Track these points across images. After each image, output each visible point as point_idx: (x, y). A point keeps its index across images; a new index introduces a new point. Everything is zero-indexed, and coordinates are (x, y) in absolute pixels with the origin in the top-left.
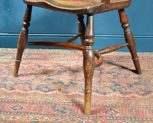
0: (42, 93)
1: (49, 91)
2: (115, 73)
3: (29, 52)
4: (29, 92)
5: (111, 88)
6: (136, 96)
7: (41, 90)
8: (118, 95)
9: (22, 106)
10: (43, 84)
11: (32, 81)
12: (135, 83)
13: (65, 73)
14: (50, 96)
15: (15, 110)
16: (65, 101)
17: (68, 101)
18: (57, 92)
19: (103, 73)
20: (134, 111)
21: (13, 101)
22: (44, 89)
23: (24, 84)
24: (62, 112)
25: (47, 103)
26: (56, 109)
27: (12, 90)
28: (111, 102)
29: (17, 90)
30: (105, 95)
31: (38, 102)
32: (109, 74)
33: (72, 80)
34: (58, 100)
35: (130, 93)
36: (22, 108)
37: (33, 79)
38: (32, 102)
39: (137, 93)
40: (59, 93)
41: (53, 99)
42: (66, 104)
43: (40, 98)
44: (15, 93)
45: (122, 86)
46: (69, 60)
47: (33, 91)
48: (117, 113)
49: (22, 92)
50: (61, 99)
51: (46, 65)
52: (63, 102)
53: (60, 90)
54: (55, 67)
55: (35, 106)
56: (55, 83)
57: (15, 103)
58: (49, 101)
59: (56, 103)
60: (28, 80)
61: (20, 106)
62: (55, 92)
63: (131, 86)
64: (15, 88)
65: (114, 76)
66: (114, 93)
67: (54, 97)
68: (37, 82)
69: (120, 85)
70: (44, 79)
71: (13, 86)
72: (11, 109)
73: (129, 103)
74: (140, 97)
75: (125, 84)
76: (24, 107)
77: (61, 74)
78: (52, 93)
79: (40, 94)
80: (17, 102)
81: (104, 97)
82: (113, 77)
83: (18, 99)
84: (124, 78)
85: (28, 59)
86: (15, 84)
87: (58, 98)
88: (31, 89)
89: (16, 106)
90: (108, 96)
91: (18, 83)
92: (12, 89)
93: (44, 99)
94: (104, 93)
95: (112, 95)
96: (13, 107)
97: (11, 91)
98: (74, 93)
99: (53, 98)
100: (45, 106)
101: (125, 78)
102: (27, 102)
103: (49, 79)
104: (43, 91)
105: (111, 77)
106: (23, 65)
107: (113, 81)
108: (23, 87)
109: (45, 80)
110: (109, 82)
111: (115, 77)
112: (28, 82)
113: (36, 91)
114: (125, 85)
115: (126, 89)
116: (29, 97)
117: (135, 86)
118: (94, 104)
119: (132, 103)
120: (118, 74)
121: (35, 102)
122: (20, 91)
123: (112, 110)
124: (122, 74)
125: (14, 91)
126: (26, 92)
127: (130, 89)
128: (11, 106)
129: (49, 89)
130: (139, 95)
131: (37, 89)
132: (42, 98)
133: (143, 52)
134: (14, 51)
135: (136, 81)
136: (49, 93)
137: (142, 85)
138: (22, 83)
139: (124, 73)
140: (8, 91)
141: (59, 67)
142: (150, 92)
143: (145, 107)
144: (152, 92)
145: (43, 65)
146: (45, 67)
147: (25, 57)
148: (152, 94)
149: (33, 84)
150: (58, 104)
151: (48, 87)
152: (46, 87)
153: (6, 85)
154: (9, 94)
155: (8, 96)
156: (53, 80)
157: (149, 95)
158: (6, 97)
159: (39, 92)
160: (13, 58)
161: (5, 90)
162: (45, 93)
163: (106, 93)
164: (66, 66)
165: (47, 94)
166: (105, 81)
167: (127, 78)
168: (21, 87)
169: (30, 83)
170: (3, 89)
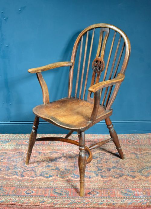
0: (45, 179)
1: (49, 177)
2: (98, 158)
4: (35, 178)
5: (95, 172)
6: (112, 179)
7: (44, 176)
8: (99, 179)
10: (44, 170)
11: (36, 168)
12: (113, 167)
13: (60, 159)
14: (51, 181)
15: (28, 194)
16: (61, 185)
17: (64, 185)
18: (55, 178)
20: (109, 192)
21: (25, 187)
22: (46, 175)
24: (60, 194)
25: (49, 187)
26: (56, 192)
28: (94, 185)
29: (26, 177)
30: (90, 179)
31: (43, 187)
33: (66, 166)
34: (57, 185)
35: (108, 177)
36: (32, 192)
37: (36, 166)
38: (38, 187)
39: (113, 177)
40: (57, 179)
42: (63, 187)
43: (44, 183)
44: (25, 180)
45: (103, 170)
46: (62, 146)
47: (38, 178)
48: (98, 193)
49: (30, 178)
50: (59, 184)
51: (44, 152)
53: (57, 176)
54: (52, 154)
55: (41, 190)
56: (53, 169)
57: (27, 188)
58: (50, 185)
59: (56, 187)
60: (33, 167)
61: (31, 190)
62: (54, 177)
63: (110, 170)
64: (25, 175)
65: (98, 160)
66: (97, 178)
67: (54, 182)
68: (40, 169)
69: (101, 170)
70: (44, 166)
71: (22, 173)
72: (25, 193)
75: (105, 168)
76: (34, 191)
77: (58, 161)
78: (52, 178)
79: (43, 180)
80: (28, 187)
81: (89, 181)
82: (97, 162)
83: (29, 185)
84: (105, 163)
86: (24, 171)
87: (57, 183)
88: (36, 176)
89: (28, 190)
90: (92, 179)
91: (26, 170)
92: (22, 176)
93: (47, 184)
94: (89, 177)
95: (95, 179)
96: (26, 191)
97: (22, 178)
98: (68, 178)
99: (53, 183)
100: (48, 190)
101: (106, 162)
103: (49, 166)
104: (45, 177)
105: (96, 162)
107: (97, 165)
108: (30, 174)
109: (46, 167)
110: (93, 167)
111: (98, 162)
112: (33, 169)
113: (40, 177)
114: (106, 170)
115: (106, 173)
116: (35, 182)
117: (112, 170)
119: (109, 185)
120: (101, 159)
121: (40, 187)
122: (28, 178)
123: (94, 191)
124: (104, 159)
125: (24, 178)
126: (33, 179)
127: (109, 173)
129: (49, 175)
130: (115, 178)
131: (41, 175)
132: (45, 184)
133: (124, 134)
134: (16, 136)
135: (114, 165)
136: (49, 179)
137: (118, 169)
138: (29, 171)
140: (20, 178)
141: (55, 154)
142: (122, 175)
143: (117, 188)
144: (124, 175)
145: (43, 151)
146: (44, 153)
147: (26, 143)
148: (124, 177)
149: (37, 171)
150: (57, 188)
151: (49, 173)
152: (47, 174)
153: (17, 173)
154: (21, 181)
155: (20, 182)
156: (52, 167)
157: (122, 178)
158: (19, 184)
159: (42, 178)
160: (17, 145)
161: (18, 177)
162: (47, 179)
163: (91, 177)
164: (61, 152)
165: (48, 180)
166: (91, 166)
167: (107, 163)
168: (28, 174)
169: (35, 170)
170: (16, 176)
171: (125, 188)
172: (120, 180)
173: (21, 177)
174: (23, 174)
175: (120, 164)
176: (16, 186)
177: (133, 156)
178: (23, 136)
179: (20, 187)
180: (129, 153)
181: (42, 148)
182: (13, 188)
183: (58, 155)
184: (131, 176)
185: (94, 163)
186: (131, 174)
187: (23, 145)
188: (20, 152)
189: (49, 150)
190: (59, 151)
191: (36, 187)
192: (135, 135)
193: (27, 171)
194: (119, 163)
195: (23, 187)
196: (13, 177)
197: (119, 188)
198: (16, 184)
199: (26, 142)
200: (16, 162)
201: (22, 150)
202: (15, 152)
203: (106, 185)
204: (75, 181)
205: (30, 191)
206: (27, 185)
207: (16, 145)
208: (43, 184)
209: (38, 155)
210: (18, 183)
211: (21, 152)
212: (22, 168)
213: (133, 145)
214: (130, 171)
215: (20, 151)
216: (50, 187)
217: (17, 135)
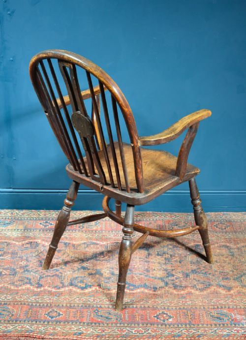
0: (79, 291)
1: (86, 288)
2: (166, 255)
3: (45, 215)
4: (62, 290)
5: (162, 279)
6: (193, 291)
7: (76, 286)
8: (171, 290)
9: (58, 312)
10: (77, 276)
11: (61, 271)
12: (193, 271)
13: (102, 256)
14: (89, 294)
15: (52, 318)
17: (111, 303)
18: (96, 289)
19: (152, 255)
20: (189, 315)
21: (46, 305)
22: (79, 284)
23: (52, 276)
24: (107, 318)
25: (87, 306)
26: (100, 314)
27: (40, 288)
28: (163, 302)
29: (46, 288)
30: (154, 291)
31: (76, 305)
32: (159, 257)
34: (100, 302)
35: (186, 287)
36: (59, 315)
37: (61, 268)
38: (68, 305)
39: (194, 287)
40: (99, 290)
41: (94, 300)
42: (110, 306)
43: (78, 299)
44: (44, 292)
45: (175, 277)
46: (104, 232)
47: (67, 289)
48: (170, 317)
49: (54, 290)
50: (103, 300)
51: (74, 243)
52: (107, 304)
53: (99, 286)
54: (87, 246)
55: (74, 310)
56: (92, 274)
57: (50, 308)
58: (89, 303)
59: (98, 306)
60: (57, 270)
62: (94, 288)
63: (187, 276)
64: (43, 283)
65: (166, 259)
66: (167, 288)
67: (94, 296)
68: (69, 273)
69: (173, 276)
70: (76, 269)
71: (39, 280)
72: (46, 316)
73: (184, 303)
74: (197, 292)
76: (61, 313)
77: (98, 259)
78: (90, 290)
79: (76, 293)
81: (154, 294)
83: (51, 301)
84: (178, 264)
85: (47, 231)
86: (41, 278)
87: (100, 299)
88: (64, 286)
89: (51, 312)
90: (159, 292)
91: (44, 276)
92: (40, 286)
93: (83, 300)
94: (154, 288)
95: (163, 291)
96: (49, 313)
97: (39, 290)
99: (93, 298)
100: (85, 310)
101: (180, 262)
102: (63, 306)
103: (84, 268)
104: (79, 288)
105: (162, 262)
106: (43, 243)
107: (165, 267)
108: (53, 282)
109: (79, 269)
110: (160, 270)
111: (167, 262)
112: (57, 273)
113: (71, 288)
114: (180, 275)
115: (181, 281)
116: (63, 297)
117: (192, 276)
118: (143, 306)
119: (188, 303)
120: (171, 256)
121: (72, 305)
122: (50, 289)
123: (165, 314)
124: (177, 255)
125: (42, 289)
126: (58, 290)
127: (186, 281)
128: (46, 312)
129: (85, 284)
130: (197, 290)
131: (71, 284)
132: (80, 300)
134: (23, 214)
135: (194, 267)
136: (86, 291)
137: (201, 275)
138: (49, 276)
139: (178, 254)
140: (35, 289)
141: (92, 246)
142: (209, 285)
143: (202, 307)
144: (212, 285)
145: (71, 242)
146: (74, 245)
147: (42, 226)
148: (212, 289)
149: (64, 276)
150: (101, 307)
151: (85, 281)
152: (82, 282)
153: (30, 279)
154: (38, 294)
155: (37, 297)
156: (88, 269)
157: (209, 291)
158: (35, 299)
159: (74, 289)
160: (26, 229)
161: (32, 287)
162: (82, 291)
163: (157, 288)
164: (102, 243)
165: (85, 293)
166: (155, 269)
167: (182, 263)
168: (49, 283)
169: (60, 275)
170: (28, 286)
171: (216, 307)
172: (205, 292)
173: (38, 287)
174: (40, 283)
175: (203, 266)
176: (30, 304)
177: (224, 251)
178: (34, 214)
179: (38, 305)
180: (216, 245)
181: (69, 235)
182: (25, 308)
183: (98, 248)
184: (223, 286)
185: (159, 263)
186: (223, 284)
187: (36, 229)
188: (31, 242)
189: (82, 239)
190: (98, 242)
191: (64, 305)
192: (224, 215)
193: (48, 276)
194: (202, 264)
195: (41, 305)
196: (24, 287)
197: (206, 307)
198: (29, 300)
199: (40, 224)
200: (27, 260)
201: (35, 239)
202: (24, 242)
203: (183, 302)
204: (130, 294)
205: (56, 313)
206: (48, 301)
207: (24, 230)
208: (77, 301)
209: (63, 248)
210: (33, 299)
211: (34, 242)
212: (37, 271)
213: (223, 233)
214: (221, 278)
215: (31, 240)
216: (89, 306)
217: (24, 211)
